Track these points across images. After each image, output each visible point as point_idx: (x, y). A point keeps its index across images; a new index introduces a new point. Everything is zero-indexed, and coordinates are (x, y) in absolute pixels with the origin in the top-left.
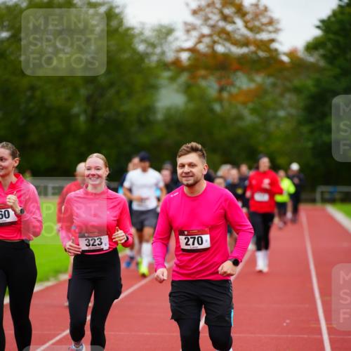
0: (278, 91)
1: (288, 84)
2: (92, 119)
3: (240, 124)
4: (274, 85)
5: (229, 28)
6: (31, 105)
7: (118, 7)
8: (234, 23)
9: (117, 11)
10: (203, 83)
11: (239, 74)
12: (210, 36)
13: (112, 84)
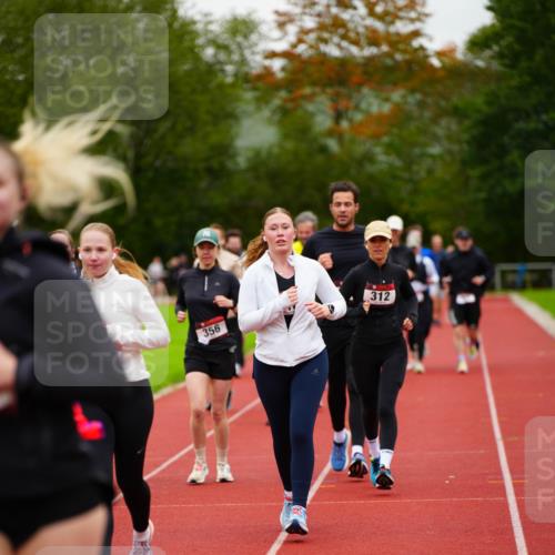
0: (427, 114)
1: (443, 103)
3: (370, 168)
4: (421, 105)
5: (346, 15)
8: (354, 8)
10: (310, 107)
11: (365, 90)
12: (317, 30)
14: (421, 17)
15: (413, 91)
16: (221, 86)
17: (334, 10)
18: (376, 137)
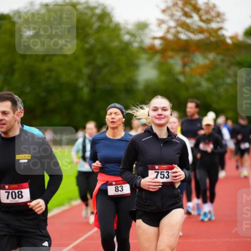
0: (225, 64)
2: (93, 90)
3: (198, 89)
4: (223, 61)
5: (188, 21)
8: (191, 17)
10: (171, 61)
11: (197, 54)
12: (175, 27)
13: (106, 65)
14: (223, 21)
18: (202, 74)
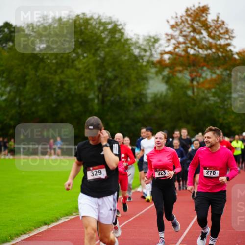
2: (103, 102)
3: (206, 103)
5: (198, 37)
6: (61, 93)
7: (120, 25)
8: (202, 34)
9: (120, 27)
10: (179, 75)
11: (205, 68)
13: (116, 77)
14: (231, 38)
15: (226, 69)
16: (141, 66)
17: (192, 34)
18: (209, 89)
